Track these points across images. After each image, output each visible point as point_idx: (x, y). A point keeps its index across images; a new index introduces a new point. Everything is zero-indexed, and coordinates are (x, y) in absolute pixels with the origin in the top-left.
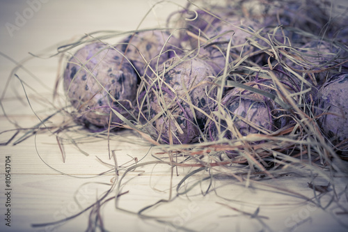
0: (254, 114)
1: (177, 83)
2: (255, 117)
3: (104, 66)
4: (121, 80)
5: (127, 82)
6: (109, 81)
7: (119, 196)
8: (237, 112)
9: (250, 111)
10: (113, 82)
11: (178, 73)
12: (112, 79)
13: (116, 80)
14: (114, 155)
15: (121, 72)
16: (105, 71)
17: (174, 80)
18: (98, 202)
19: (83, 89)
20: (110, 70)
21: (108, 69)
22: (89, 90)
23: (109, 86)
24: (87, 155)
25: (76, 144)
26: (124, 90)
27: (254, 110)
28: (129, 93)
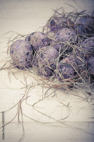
0: (68, 70)
1: (45, 57)
2: (69, 71)
3: (22, 50)
4: (28, 54)
5: (29, 54)
6: (23, 55)
7: (27, 98)
8: (63, 69)
9: (67, 69)
10: (25, 55)
11: (45, 54)
12: (25, 54)
13: (26, 54)
14: (26, 80)
15: (28, 51)
16: (22, 51)
17: (44, 56)
18: (21, 101)
19: (16, 57)
20: (24, 51)
21: (23, 51)
22: (18, 58)
23: (24, 56)
24: (18, 79)
25: (14, 75)
26: (29, 57)
27: (68, 69)
28: (30, 58)
